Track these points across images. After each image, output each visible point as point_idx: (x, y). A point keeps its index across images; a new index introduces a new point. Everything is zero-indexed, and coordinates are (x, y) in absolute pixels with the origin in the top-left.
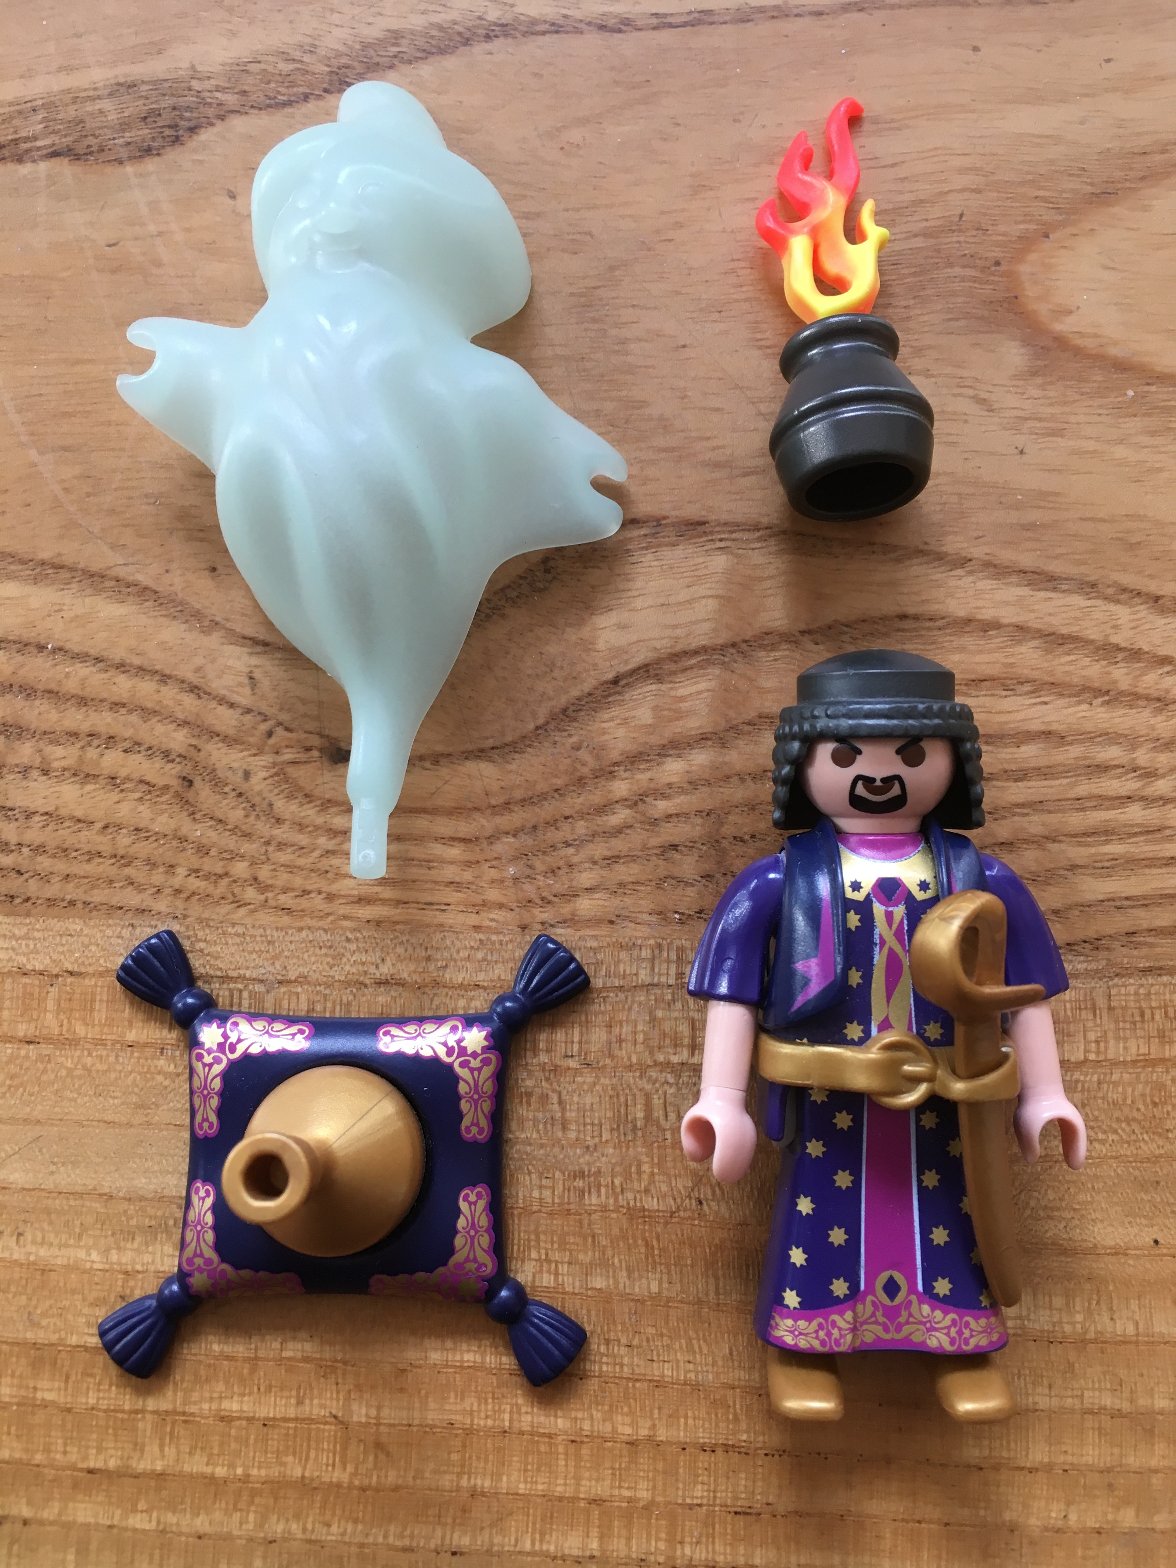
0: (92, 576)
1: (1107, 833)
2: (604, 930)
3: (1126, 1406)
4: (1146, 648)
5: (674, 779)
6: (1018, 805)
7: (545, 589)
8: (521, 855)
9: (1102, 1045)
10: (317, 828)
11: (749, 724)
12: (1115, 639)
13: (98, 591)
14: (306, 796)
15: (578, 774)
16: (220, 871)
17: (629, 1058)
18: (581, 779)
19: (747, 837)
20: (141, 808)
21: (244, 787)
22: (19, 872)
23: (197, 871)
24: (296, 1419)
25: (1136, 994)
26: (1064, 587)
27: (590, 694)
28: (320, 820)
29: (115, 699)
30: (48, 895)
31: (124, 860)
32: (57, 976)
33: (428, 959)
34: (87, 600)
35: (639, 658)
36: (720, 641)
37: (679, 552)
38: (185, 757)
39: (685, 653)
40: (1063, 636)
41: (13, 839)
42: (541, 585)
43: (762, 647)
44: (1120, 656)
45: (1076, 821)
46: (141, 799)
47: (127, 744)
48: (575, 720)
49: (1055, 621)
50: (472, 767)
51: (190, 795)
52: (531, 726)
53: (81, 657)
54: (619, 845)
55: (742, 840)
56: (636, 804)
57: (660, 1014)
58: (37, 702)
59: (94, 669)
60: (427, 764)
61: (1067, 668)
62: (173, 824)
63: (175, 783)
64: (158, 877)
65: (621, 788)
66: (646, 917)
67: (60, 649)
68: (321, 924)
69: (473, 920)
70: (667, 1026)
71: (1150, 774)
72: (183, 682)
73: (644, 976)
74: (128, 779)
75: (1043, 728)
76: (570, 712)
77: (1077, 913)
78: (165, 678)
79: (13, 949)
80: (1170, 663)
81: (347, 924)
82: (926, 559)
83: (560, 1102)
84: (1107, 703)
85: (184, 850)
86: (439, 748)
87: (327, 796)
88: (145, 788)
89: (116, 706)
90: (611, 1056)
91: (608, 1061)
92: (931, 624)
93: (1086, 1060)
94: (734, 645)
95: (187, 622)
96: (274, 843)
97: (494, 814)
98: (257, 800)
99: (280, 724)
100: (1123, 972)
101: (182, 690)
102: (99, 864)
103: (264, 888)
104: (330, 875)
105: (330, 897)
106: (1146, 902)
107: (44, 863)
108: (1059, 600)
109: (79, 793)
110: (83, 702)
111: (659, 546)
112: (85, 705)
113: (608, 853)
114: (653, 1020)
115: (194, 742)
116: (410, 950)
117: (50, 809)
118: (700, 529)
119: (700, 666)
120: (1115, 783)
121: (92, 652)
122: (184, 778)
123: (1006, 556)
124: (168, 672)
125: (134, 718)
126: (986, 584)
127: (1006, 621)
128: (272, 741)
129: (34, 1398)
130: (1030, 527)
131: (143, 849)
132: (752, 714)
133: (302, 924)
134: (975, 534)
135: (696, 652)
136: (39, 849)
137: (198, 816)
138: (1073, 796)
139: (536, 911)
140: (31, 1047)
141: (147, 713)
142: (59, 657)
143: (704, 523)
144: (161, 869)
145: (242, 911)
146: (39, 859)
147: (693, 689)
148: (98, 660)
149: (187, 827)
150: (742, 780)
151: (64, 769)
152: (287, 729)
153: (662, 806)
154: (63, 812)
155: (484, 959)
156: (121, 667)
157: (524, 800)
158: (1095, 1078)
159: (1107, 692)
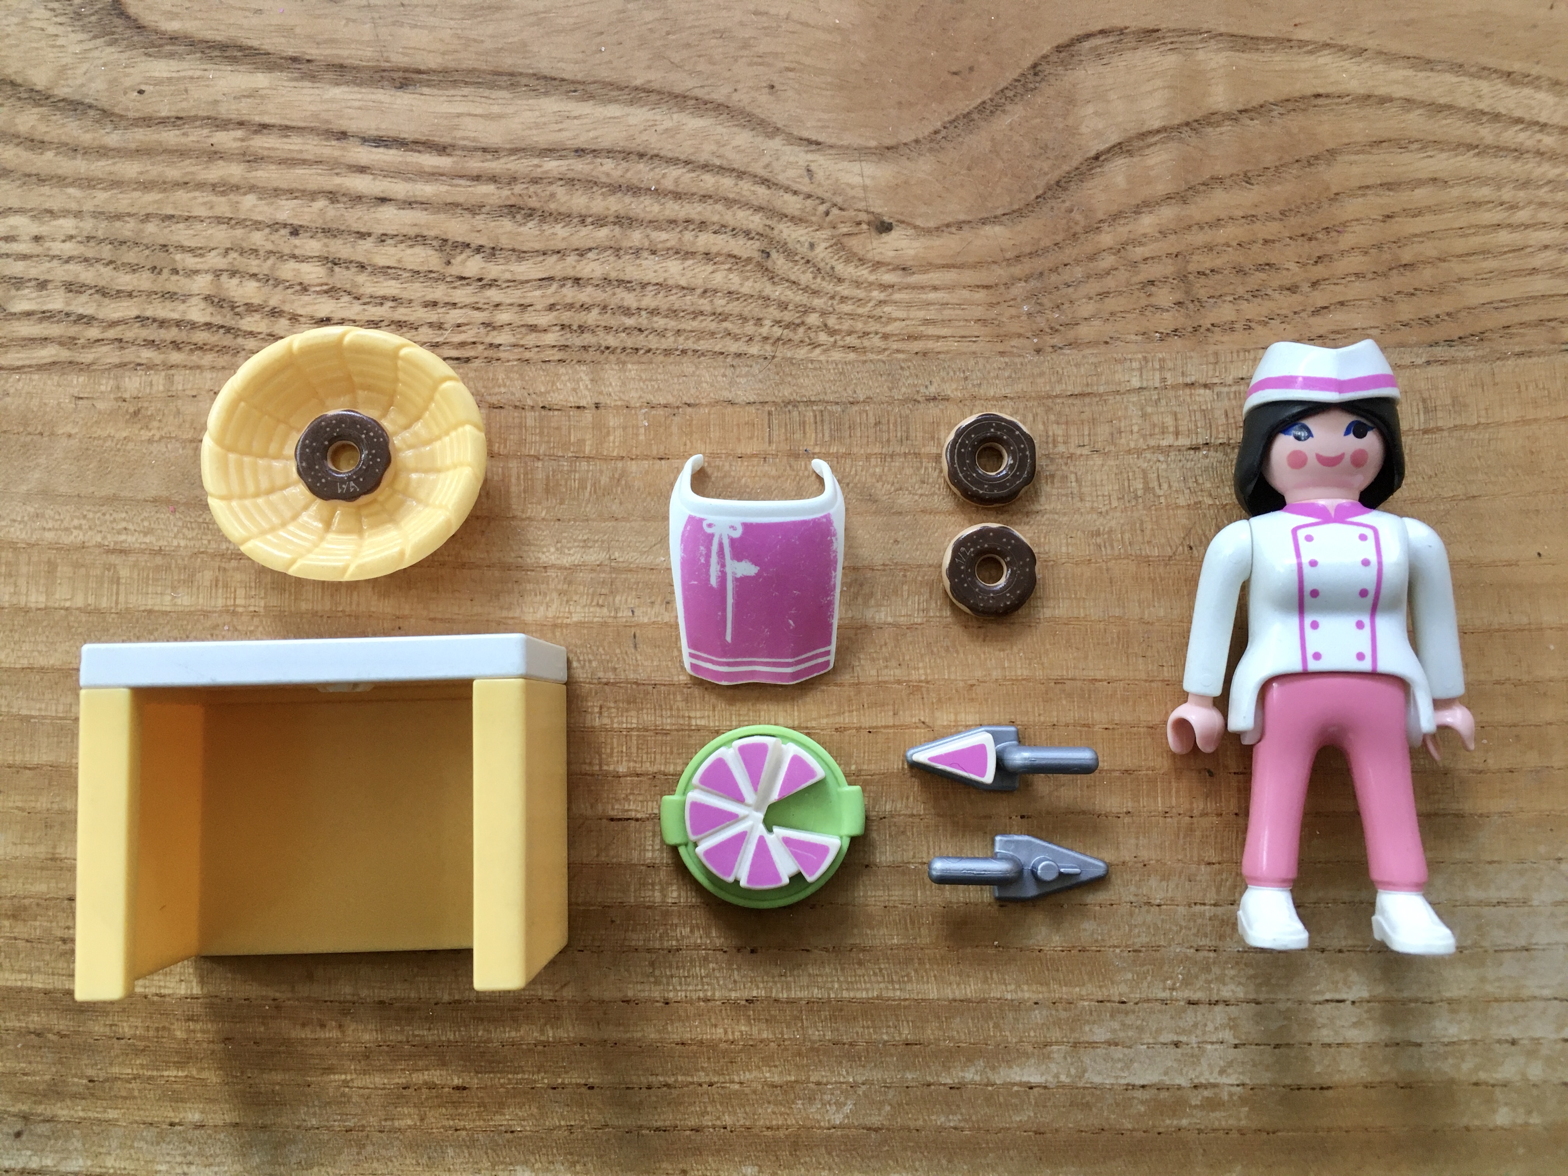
0: (676, 97)
1: (1485, 252)
2: (1103, 348)
3: (1525, 678)
4: (1504, 111)
5: (1148, 230)
6: (1416, 235)
7: (1036, 88)
8: (1032, 295)
9: (1490, 412)
10: (871, 284)
11: (1203, 184)
12: (1481, 106)
13: (682, 110)
14: (860, 260)
15: (1073, 231)
16: (798, 321)
17: (1128, 444)
18: (1074, 235)
19: (1208, 272)
20: (731, 276)
21: (810, 255)
22: (640, 330)
23: (780, 322)
24: (894, 726)
25: (1513, 372)
26: (1439, 68)
27: (1077, 169)
28: (872, 278)
29: (702, 193)
30: (664, 347)
31: (722, 317)
32: (678, 407)
33: (966, 379)
34: (675, 116)
35: (1114, 139)
36: (1177, 122)
37: (1139, 53)
38: (762, 235)
39: (1150, 132)
40: (1440, 106)
41: (634, 305)
42: (1032, 86)
43: (1209, 124)
44: (1485, 119)
45: (1460, 245)
46: (730, 269)
47: (716, 227)
48: (1065, 189)
49: (1435, 93)
50: (988, 230)
51: (769, 264)
52: (1034, 196)
53: (674, 161)
54: (1110, 283)
55: (1204, 274)
56: (1119, 251)
57: (1149, 410)
58: (642, 199)
59: (684, 170)
60: (953, 230)
61: (1445, 129)
62: (758, 286)
63: (757, 255)
64: (750, 328)
65: (1106, 239)
66: (1133, 337)
67: (657, 156)
68: (879, 357)
69: (1000, 347)
70: (1155, 419)
71: (1513, 207)
72: (755, 176)
73: (1136, 383)
74: (718, 254)
75: (1431, 176)
76: (1062, 184)
77: (1465, 314)
78: (741, 174)
79: (642, 389)
80: (1522, 122)
81: (901, 356)
82: (1332, 50)
83: (1077, 481)
84: (1478, 154)
85: (768, 306)
86: (962, 217)
87: (877, 259)
88: (733, 260)
89: (705, 198)
90: (1113, 443)
91: (1112, 448)
92: (1340, 100)
93: (1479, 424)
94: (1187, 124)
95: (753, 130)
96: (837, 298)
97: (1009, 265)
98: (822, 265)
99: (835, 205)
100: (1503, 357)
101: (755, 183)
102: (702, 321)
103: (832, 332)
104: (883, 320)
105: (885, 337)
106: (1517, 304)
107: (660, 322)
108: (1435, 77)
109: (681, 267)
110: (677, 196)
111: (1123, 50)
112: (680, 198)
113: (1101, 291)
114: (1144, 416)
115: (769, 222)
116: (952, 373)
117: (661, 280)
118: (1155, 35)
119: (1162, 142)
120: (1488, 215)
121: (682, 157)
122: (763, 251)
123: (1393, 46)
124: (742, 169)
125: (719, 207)
126: (1380, 68)
127: (1398, 95)
128: (828, 219)
129: (690, 725)
130: (1410, 23)
131: (735, 307)
132: (1206, 176)
133: (864, 358)
134: (1368, 30)
135: (1158, 131)
136: (654, 312)
137: (776, 280)
138: (1457, 226)
139: (1047, 338)
140: (663, 462)
141: (729, 202)
142: (656, 161)
143: (1158, 30)
144: (751, 322)
145: (818, 351)
146: (655, 319)
147: (1158, 159)
148: (687, 163)
149: (769, 290)
150: (1201, 228)
151: (668, 249)
152: (841, 209)
153: (1140, 252)
154: (670, 282)
155: (1010, 377)
156: (706, 167)
157: (1031, 254)
158: (1487, 435)
159: (1477, 147)
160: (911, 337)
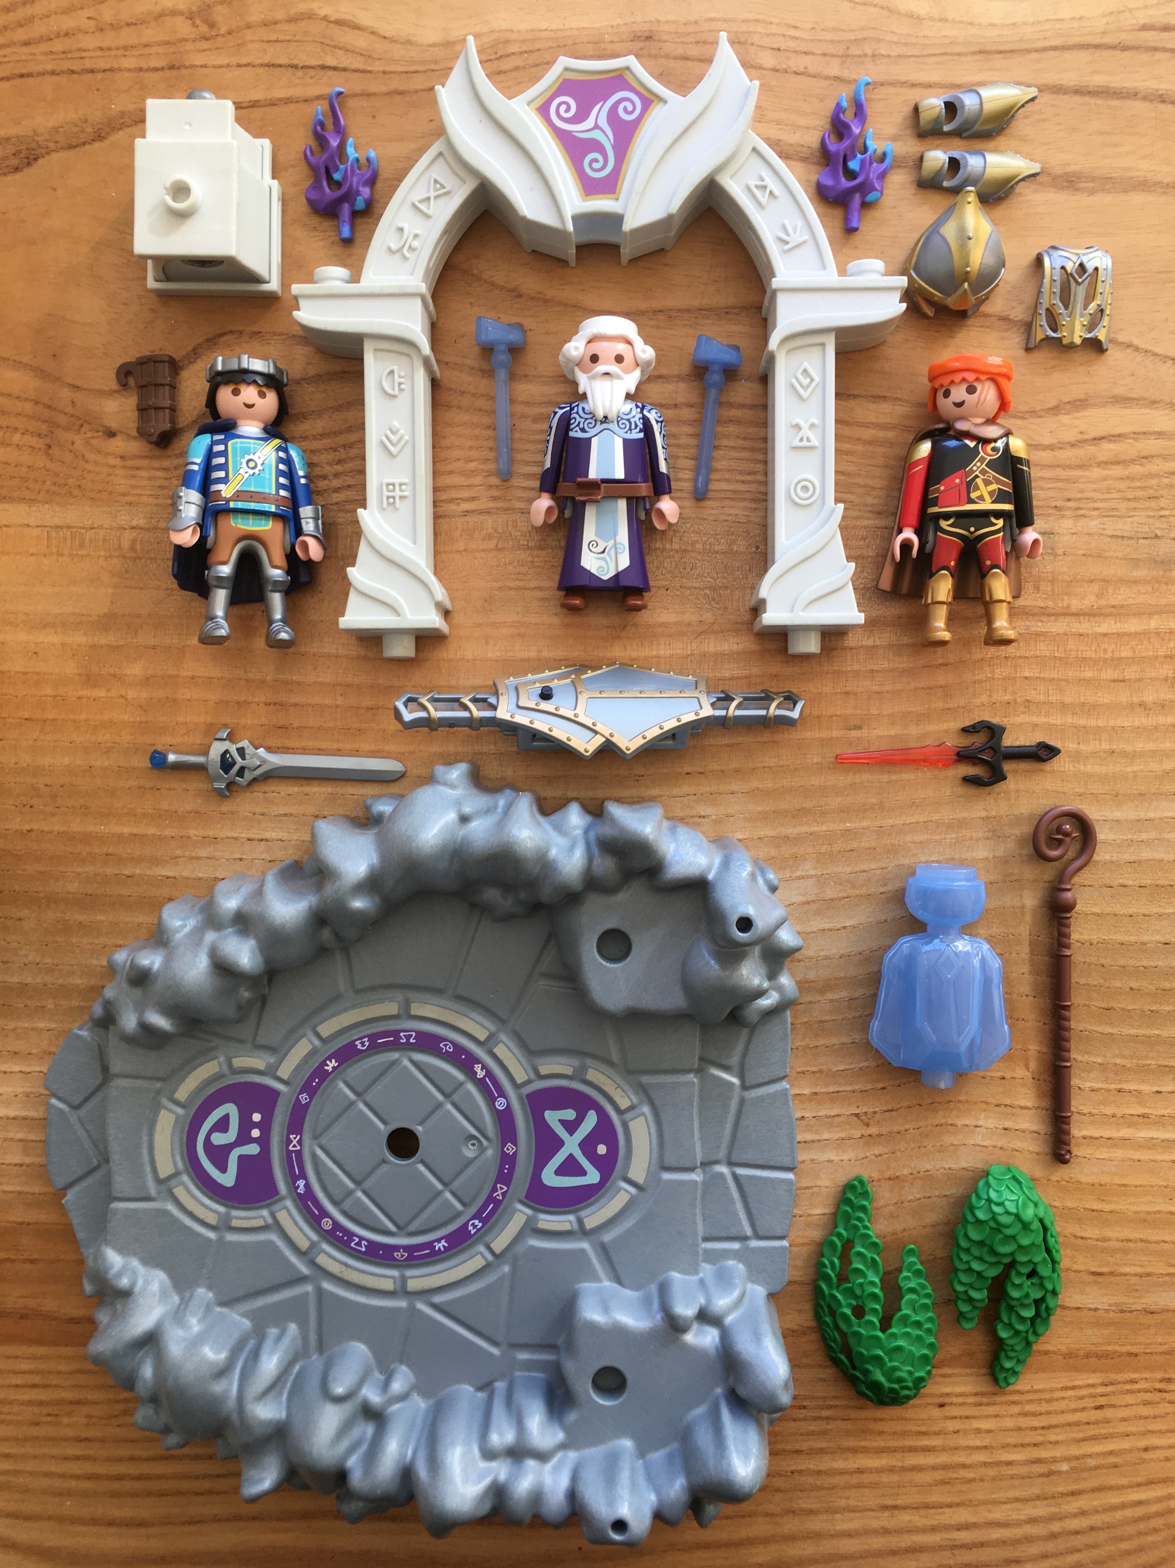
160: (124, 495)
